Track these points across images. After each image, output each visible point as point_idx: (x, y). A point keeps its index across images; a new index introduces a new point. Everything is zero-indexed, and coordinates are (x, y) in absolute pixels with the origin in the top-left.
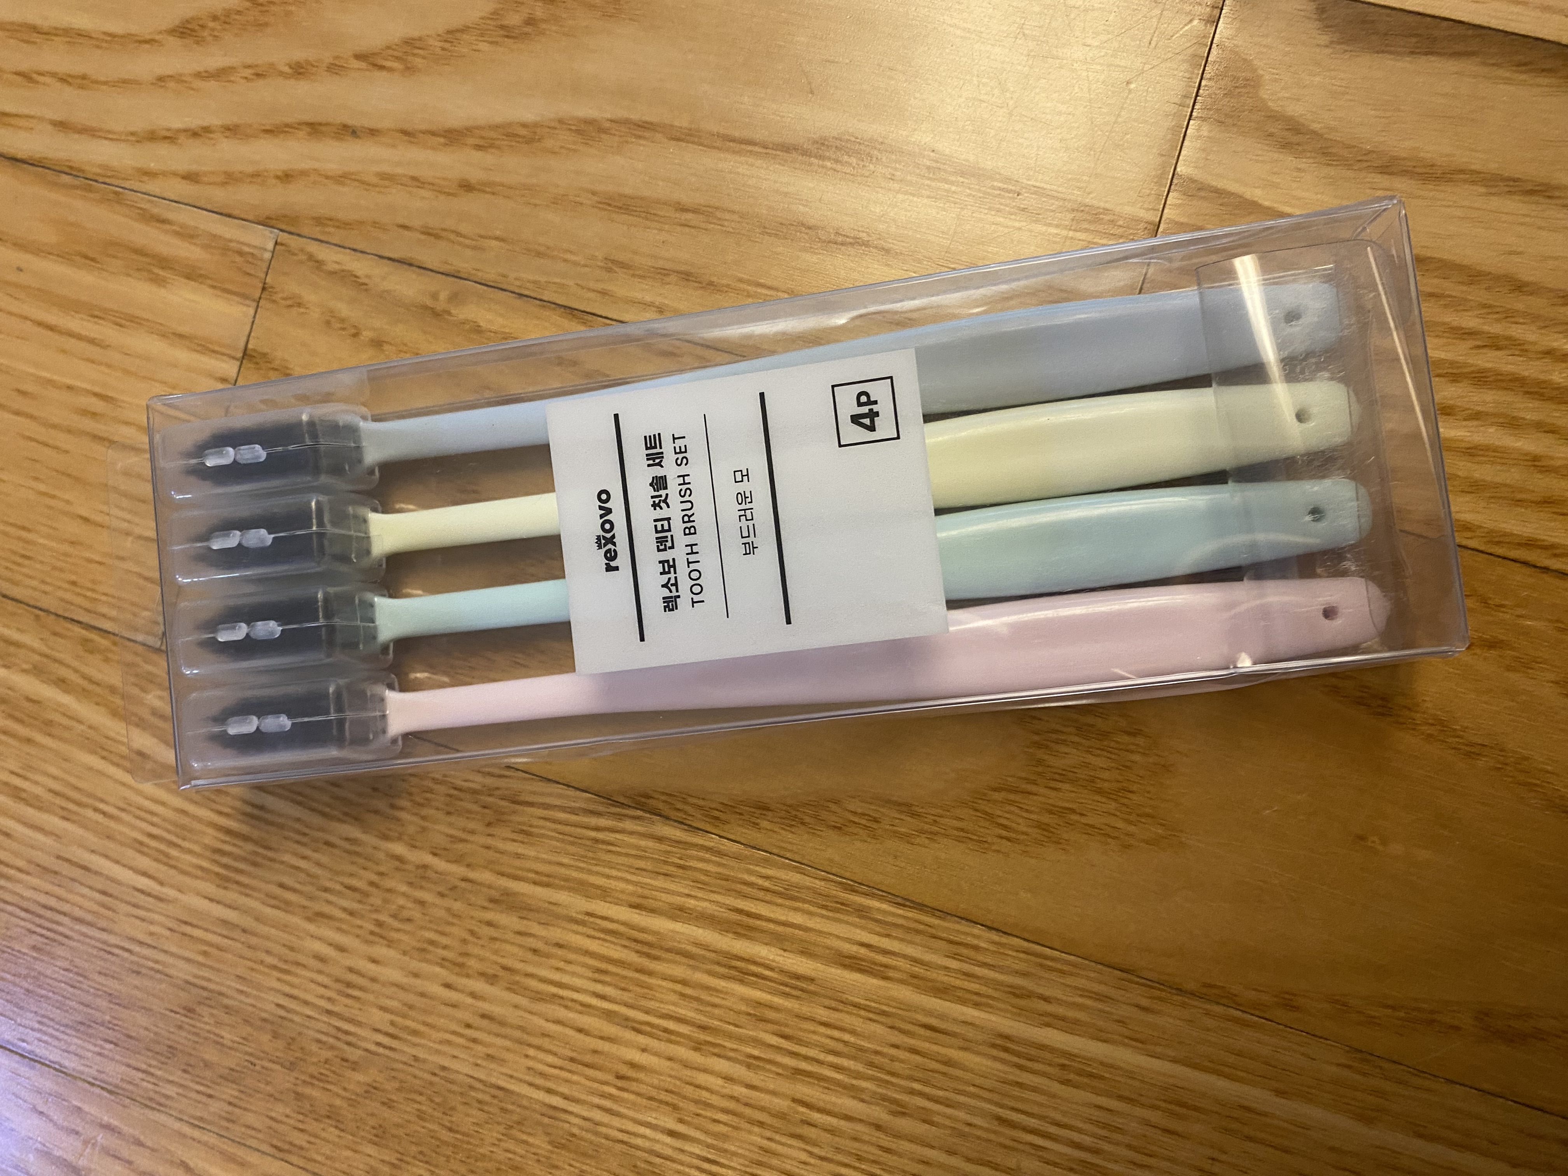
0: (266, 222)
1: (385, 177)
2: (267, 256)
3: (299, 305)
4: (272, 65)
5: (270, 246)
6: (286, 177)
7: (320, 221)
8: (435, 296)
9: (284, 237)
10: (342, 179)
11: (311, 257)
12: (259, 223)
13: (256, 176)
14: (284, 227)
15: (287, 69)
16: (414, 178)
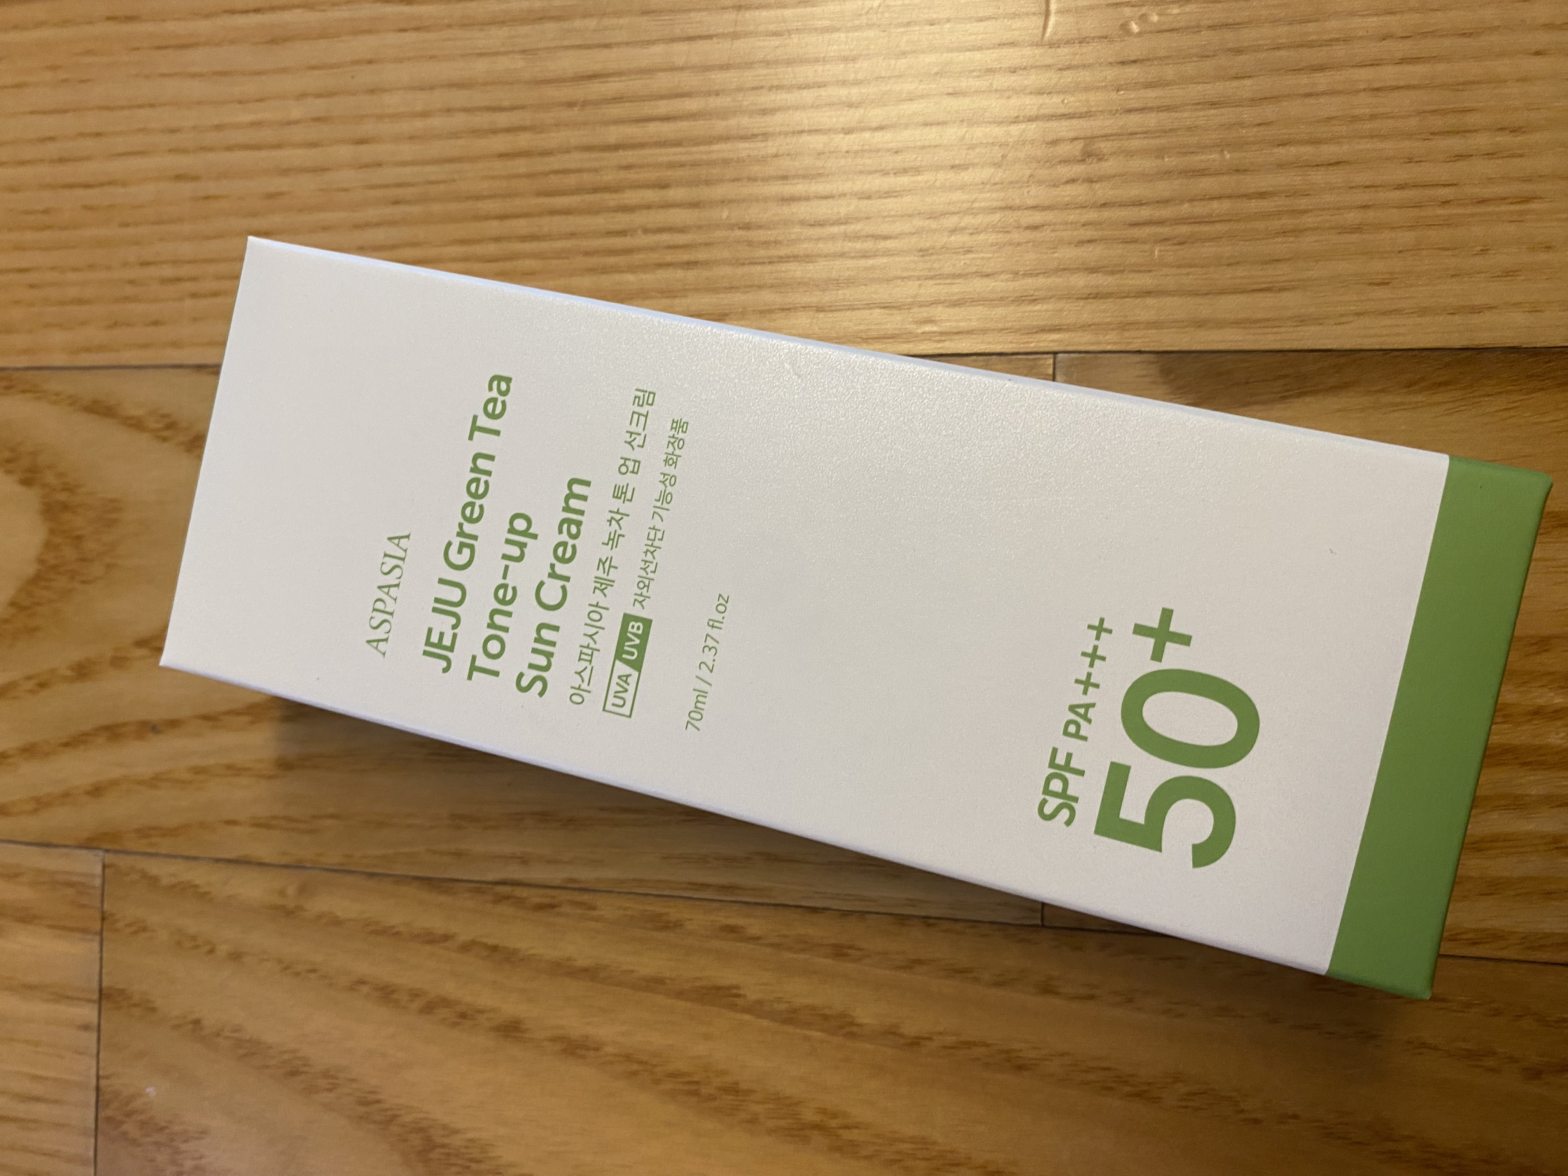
0: (88, 844)
1: (198, 771)
2: (98, 882)
3: (144, 929)
4: (53, 671)
5: (98, 869)
6: (97, 791)
7: (144, 832)
8: (282, 893)
9: (110, 858)
10: (154, 781)
11: (145, 875)
12: (81, 847)
13: (66, 797)
14: (109, 847)
15: (69, 673)
16: (229, 767)
